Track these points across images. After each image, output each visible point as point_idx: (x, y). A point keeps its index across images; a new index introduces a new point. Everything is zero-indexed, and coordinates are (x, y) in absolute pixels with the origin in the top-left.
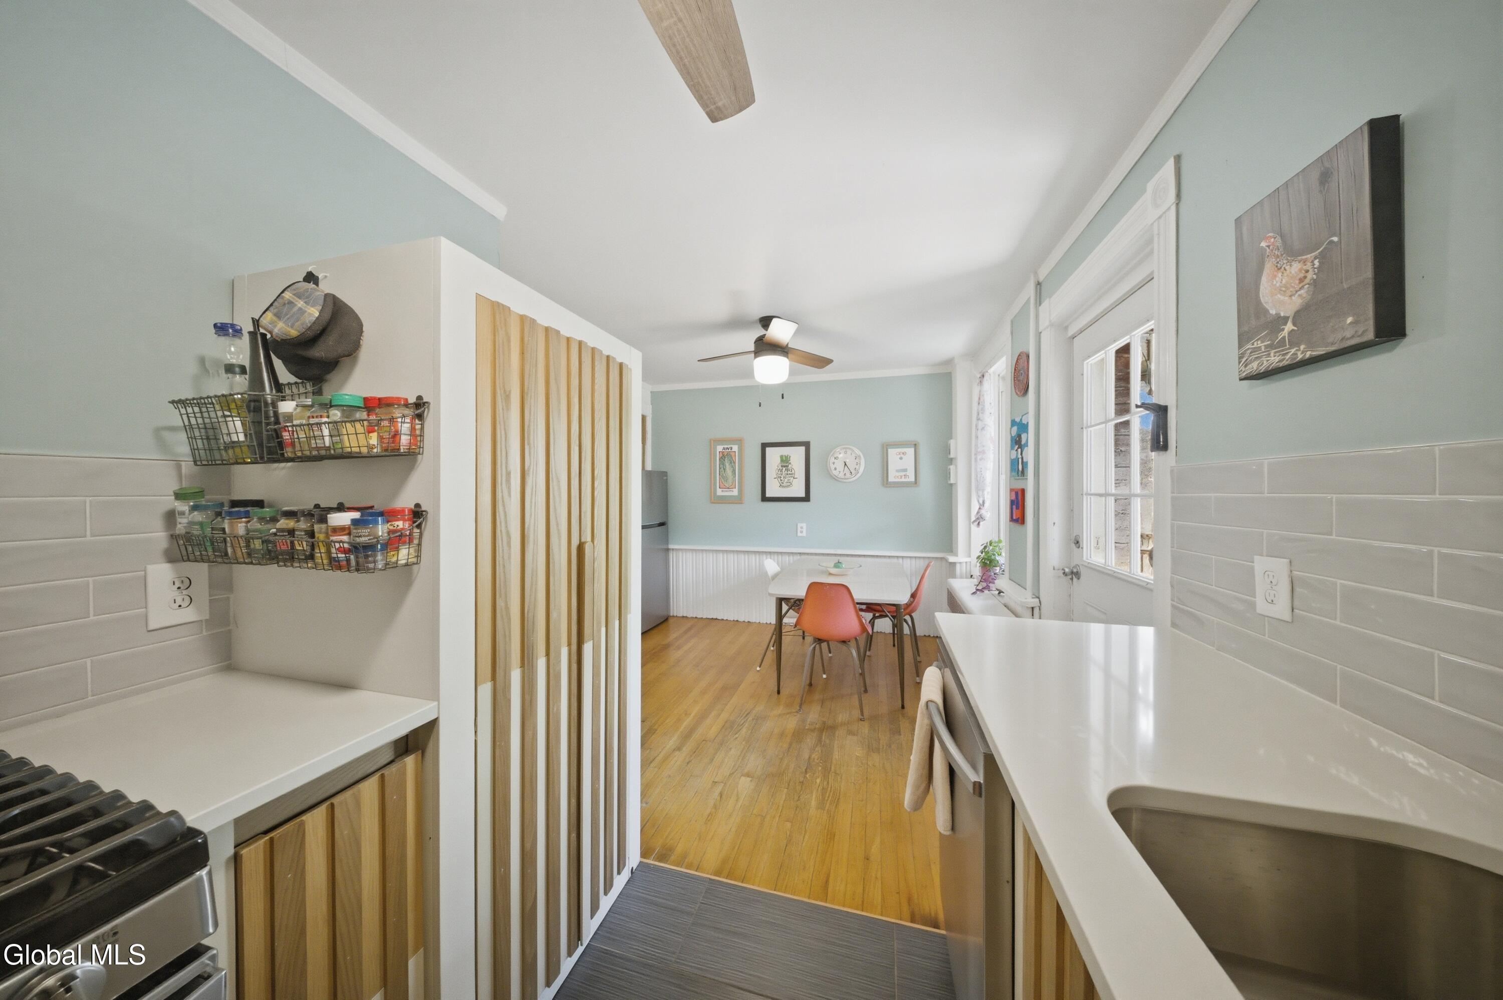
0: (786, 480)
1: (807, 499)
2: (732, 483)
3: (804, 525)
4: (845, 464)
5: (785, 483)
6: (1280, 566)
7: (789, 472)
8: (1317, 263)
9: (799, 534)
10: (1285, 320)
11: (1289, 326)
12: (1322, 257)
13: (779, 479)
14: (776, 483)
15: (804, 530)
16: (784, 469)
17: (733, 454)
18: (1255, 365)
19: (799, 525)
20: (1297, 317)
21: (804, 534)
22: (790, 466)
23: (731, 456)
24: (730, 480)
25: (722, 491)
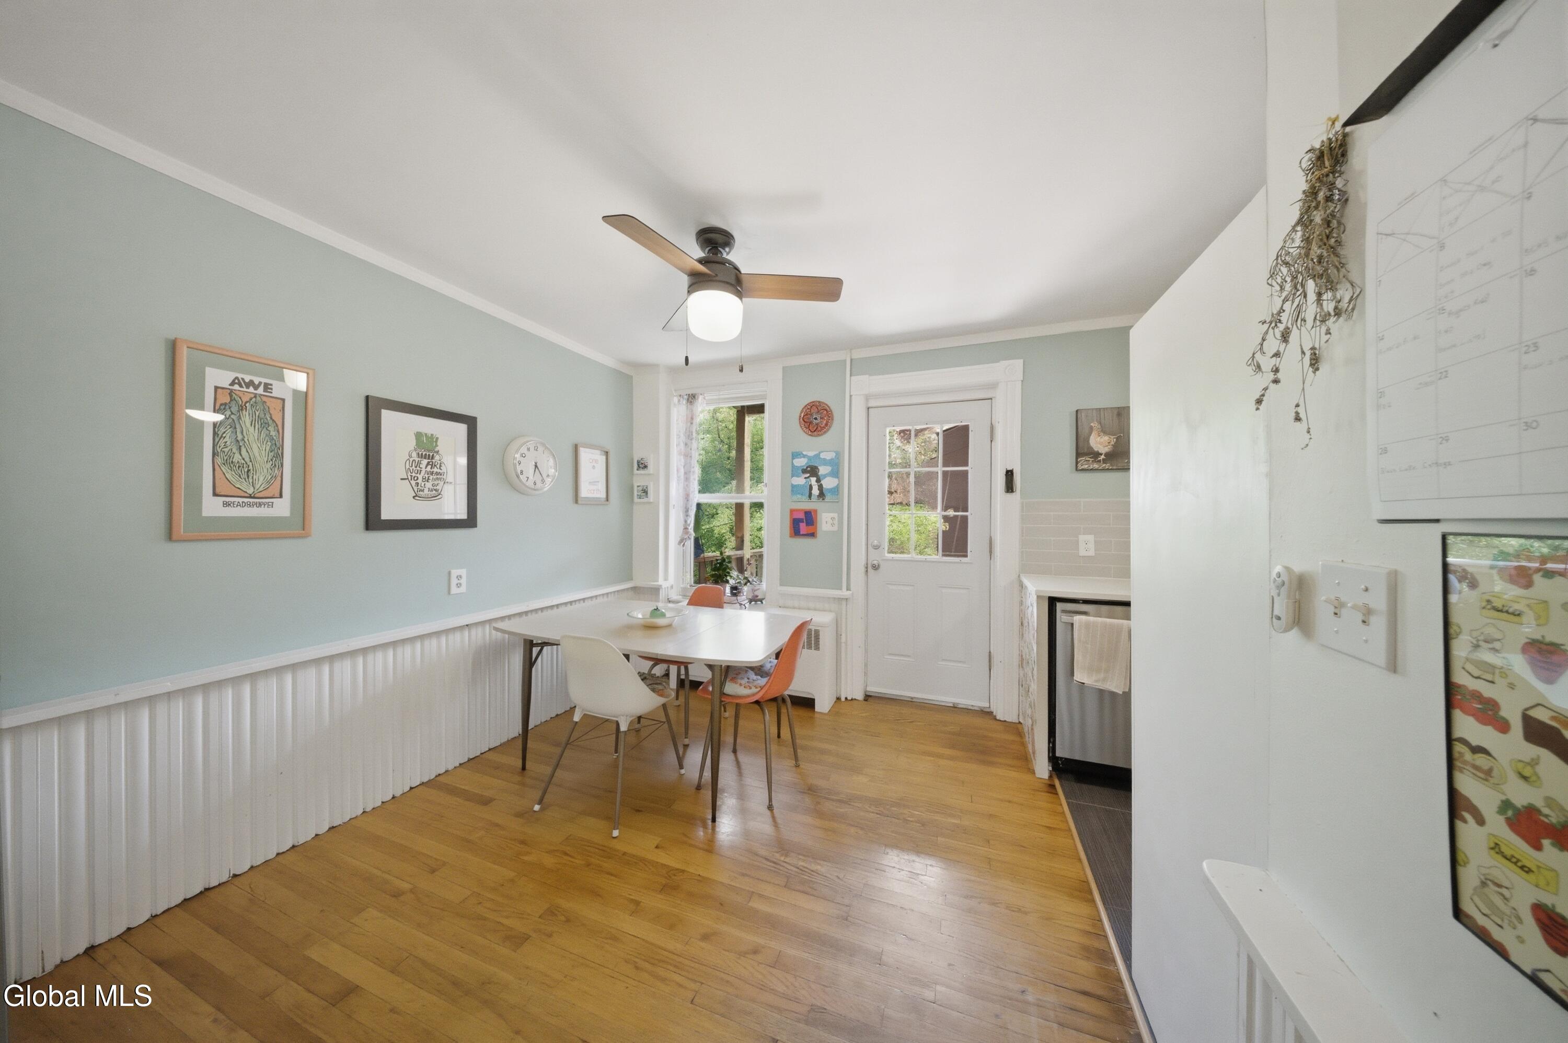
0: (429, 485)
1: (470, 522)
2: (269, 483)
3: (463, 572)
4: (536, 466)
5: (426, 491)
6: (1090, 538)
7: (435, 470)
8: (1115, 440)
9: (454, 590)
10: (1101, 454)
11: (1103, 457)
12: (1117, 439)
13: (413, 483)
14: (406, 490)
15: (463, 581)
16: (425, 462)
17: (274, 406)
18: (1086, 466)
19: (455, 573)
20: (1106, 455)
21: (463, 589)
22: (437, 457)
23: (266, 410)
24: (261, 478)
25: (226, 504)
